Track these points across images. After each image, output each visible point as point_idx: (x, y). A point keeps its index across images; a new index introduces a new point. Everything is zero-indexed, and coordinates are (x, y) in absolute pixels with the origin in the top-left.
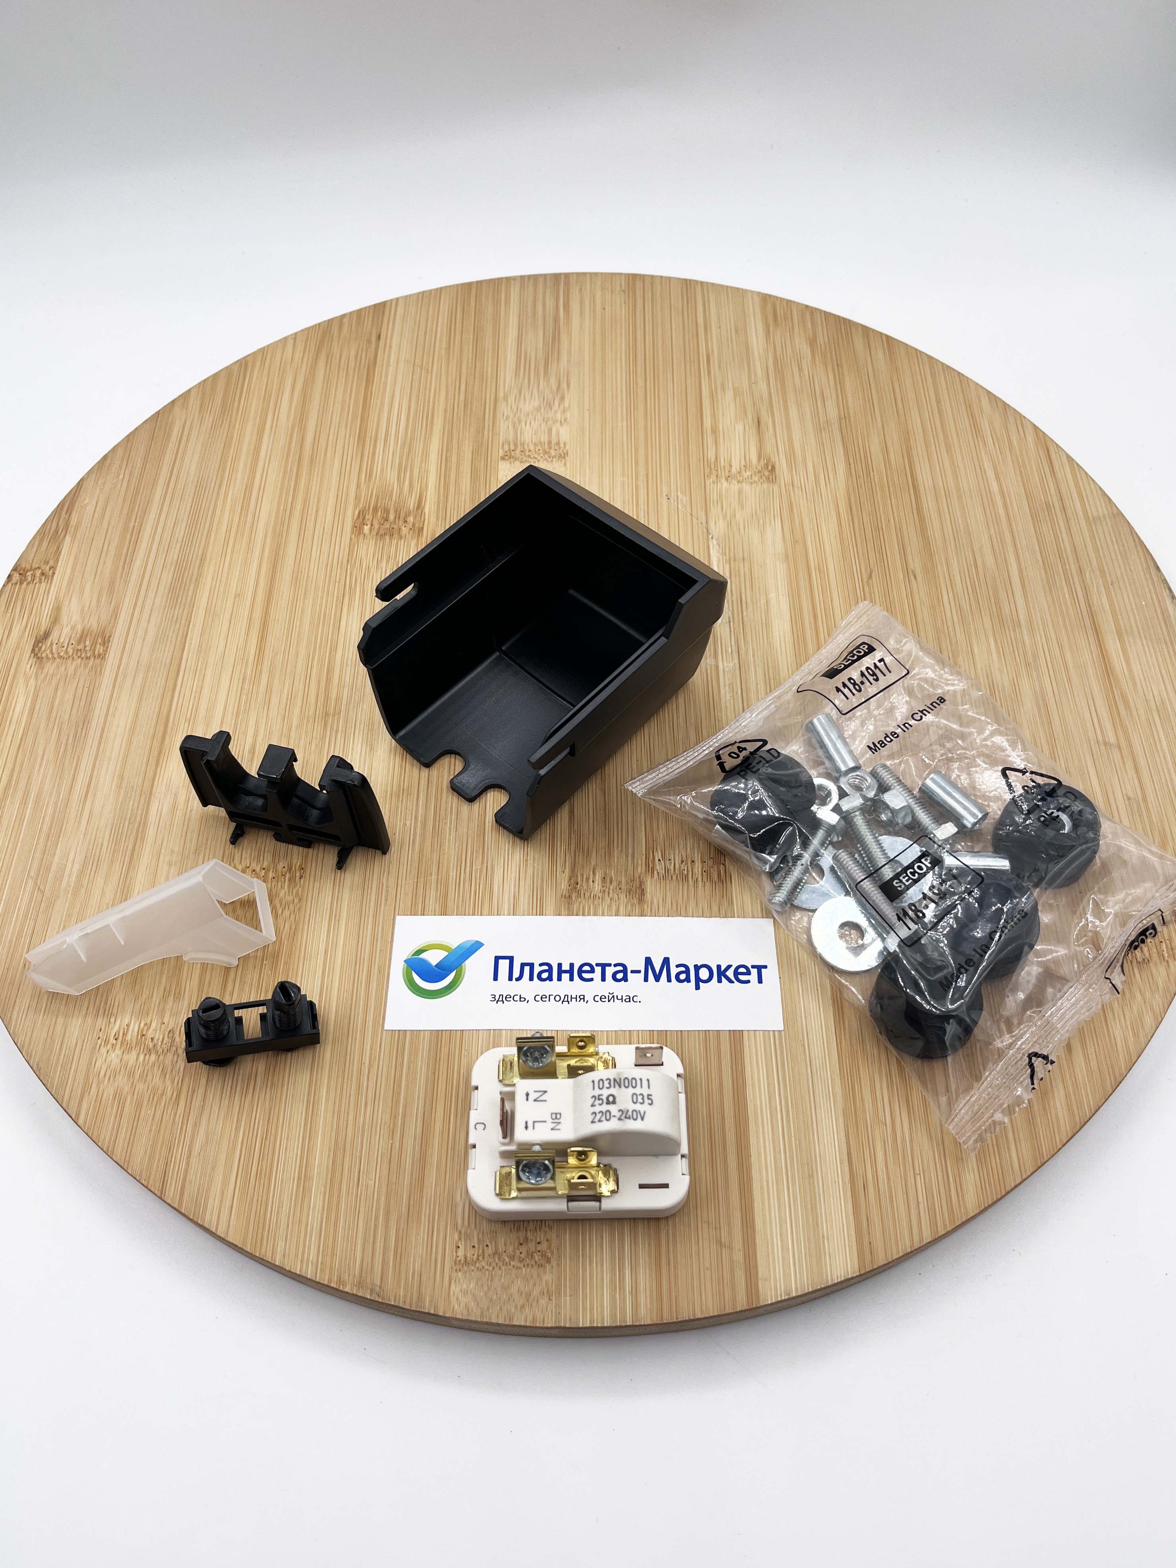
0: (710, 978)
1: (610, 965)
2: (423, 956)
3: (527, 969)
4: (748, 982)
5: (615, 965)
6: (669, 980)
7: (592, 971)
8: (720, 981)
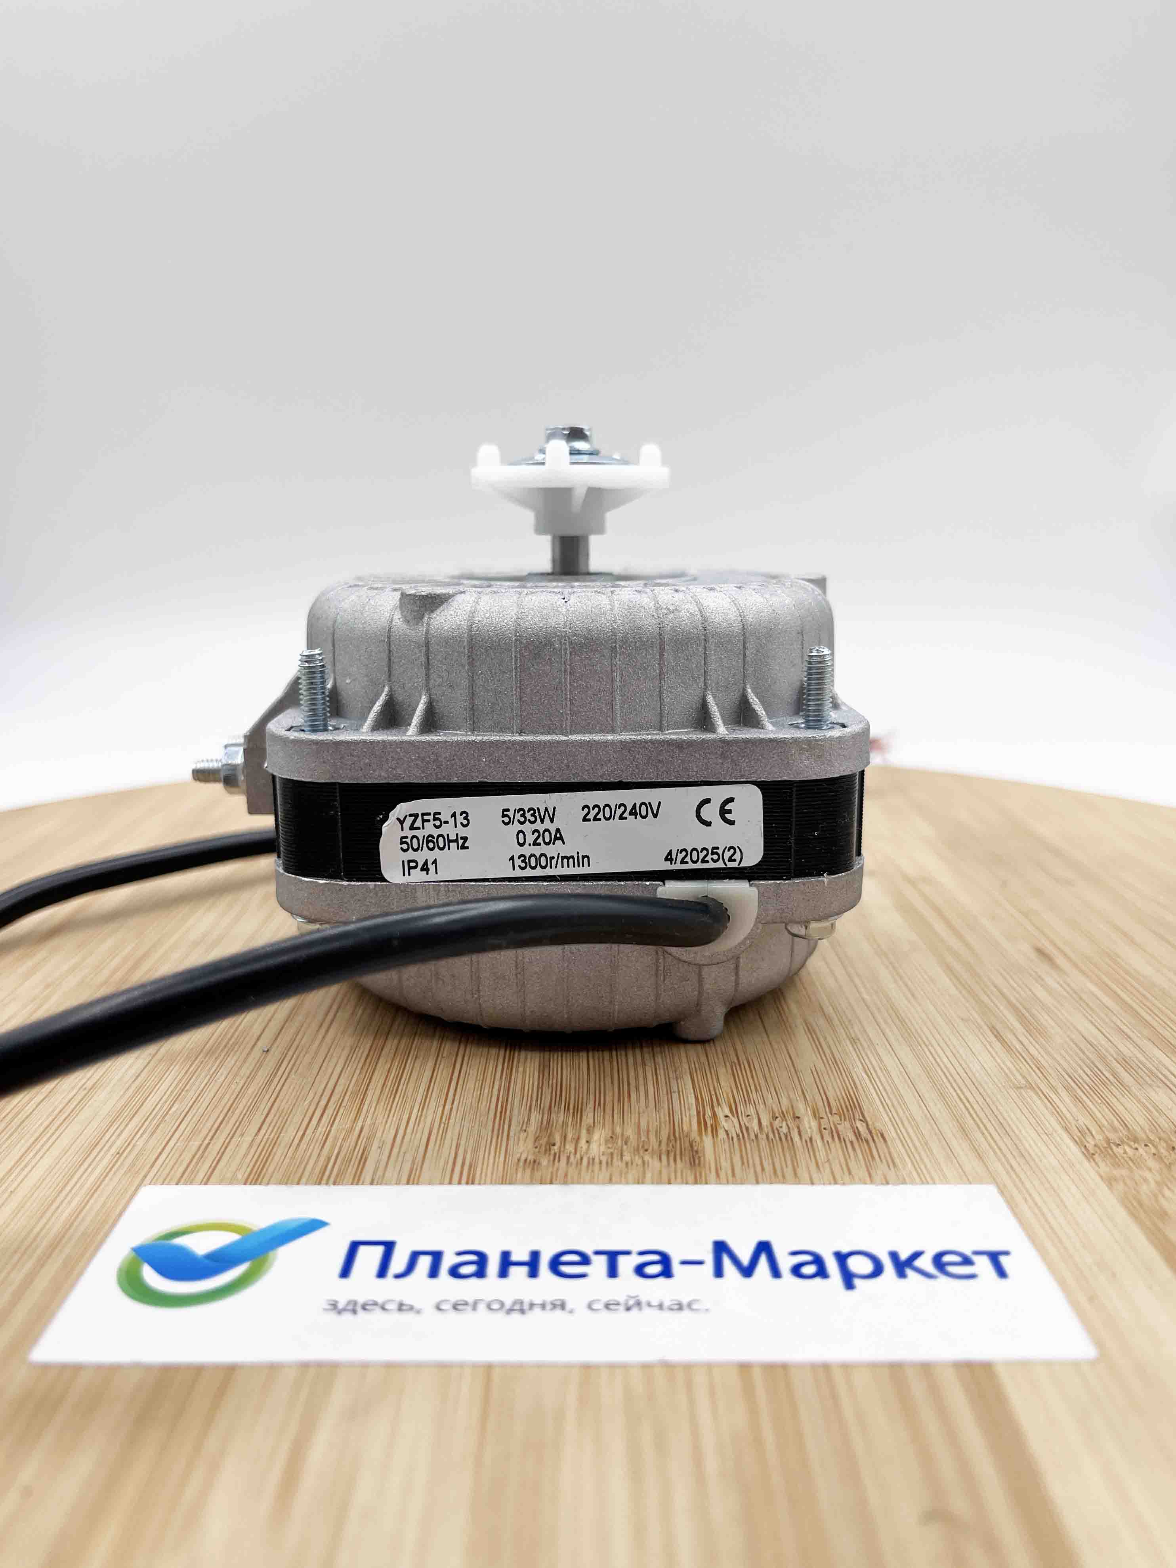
0: (878, 1270)
1: (628, 1253)
2: (179, 1241)
3: (425, 1263)
4: (972, 1276)
5: (642, 1253)
6: (776, 1273)
7: (585, 1260)
8: (901, 1274)
